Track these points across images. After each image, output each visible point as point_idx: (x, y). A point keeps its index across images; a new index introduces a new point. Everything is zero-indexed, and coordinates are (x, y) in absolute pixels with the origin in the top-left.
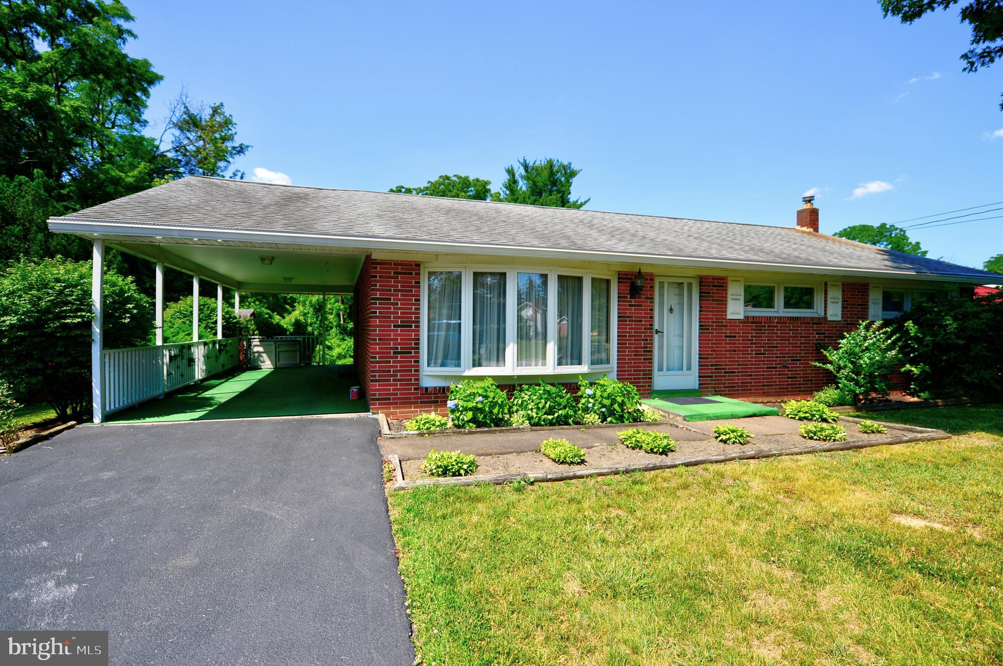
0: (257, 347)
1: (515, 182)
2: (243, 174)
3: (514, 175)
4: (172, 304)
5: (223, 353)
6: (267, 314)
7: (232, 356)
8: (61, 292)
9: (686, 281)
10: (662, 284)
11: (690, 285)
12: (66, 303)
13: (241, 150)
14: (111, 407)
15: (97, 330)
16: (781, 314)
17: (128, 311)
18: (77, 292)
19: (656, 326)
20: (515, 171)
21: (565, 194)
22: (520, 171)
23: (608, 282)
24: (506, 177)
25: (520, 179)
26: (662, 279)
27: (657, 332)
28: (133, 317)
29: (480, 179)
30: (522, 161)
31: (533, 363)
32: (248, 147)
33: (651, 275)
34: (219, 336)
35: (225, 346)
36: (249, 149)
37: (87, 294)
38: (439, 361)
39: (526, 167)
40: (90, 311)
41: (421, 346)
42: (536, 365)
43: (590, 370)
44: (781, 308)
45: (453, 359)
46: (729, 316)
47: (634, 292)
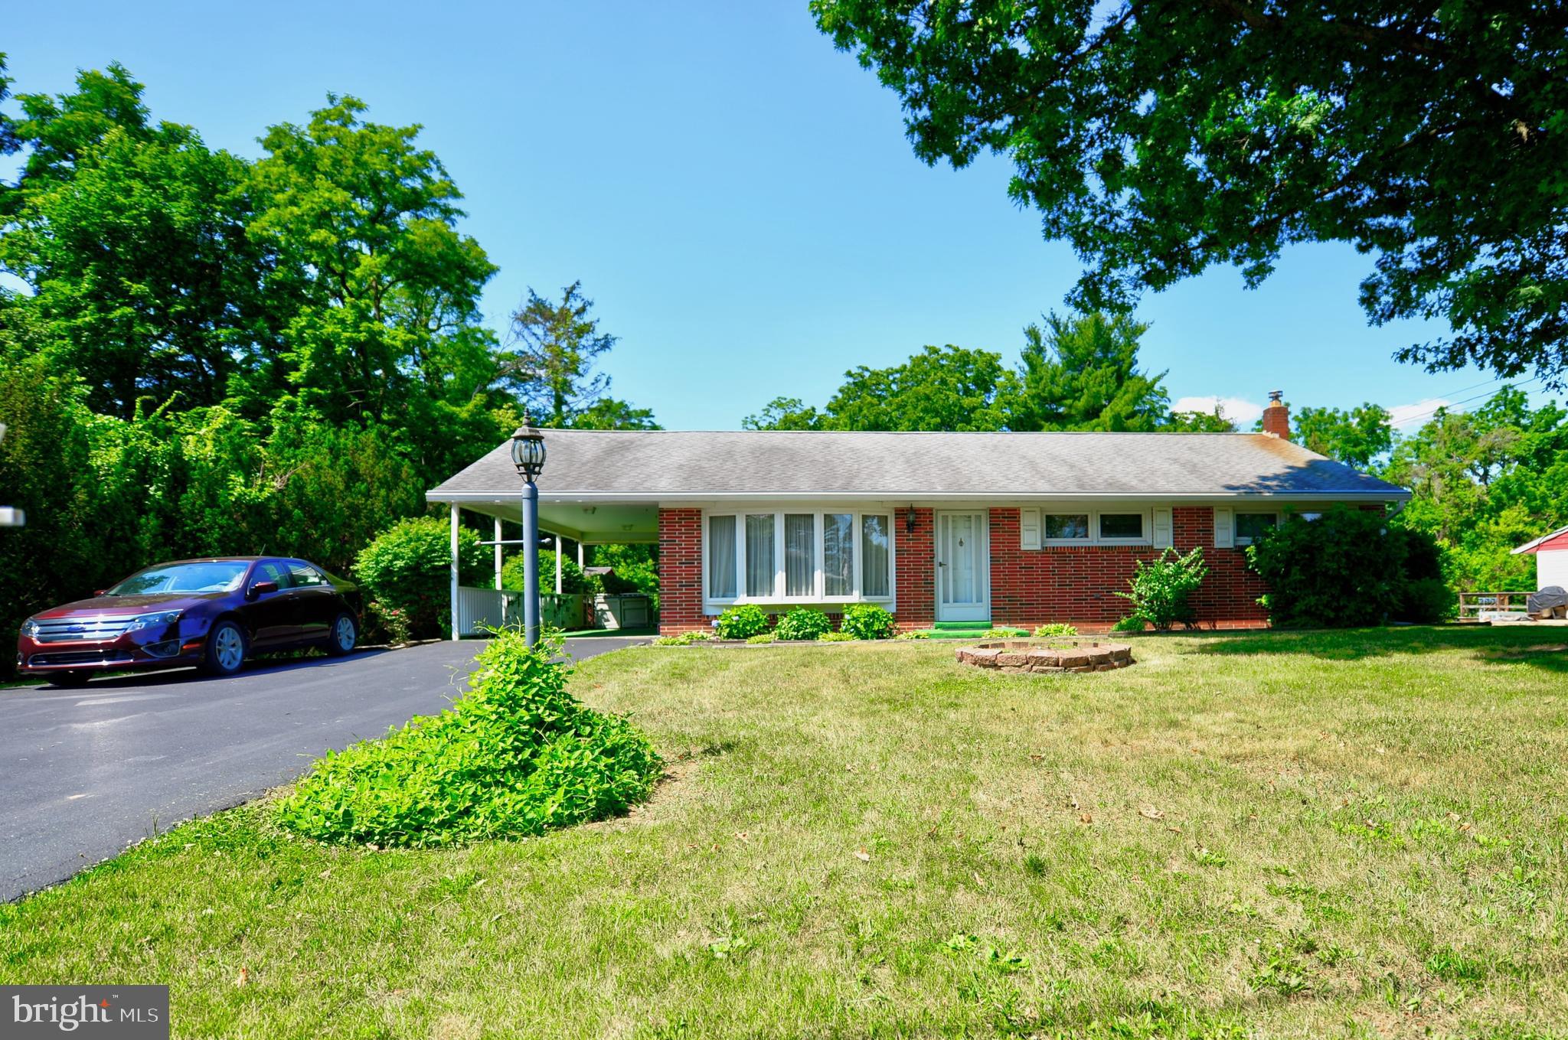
0: (600, 602)
1: (1040, 350)
2: (609, 378)
3: (1037, 339)
4: (512, 558)
5: (563, 609)
6: (653, 580)
7: (574, 615)
8: (431, 543)
9: (973, 514)
10: (945, 518)
11: (979, 517)
12: (434, 551)
13: (606, 343)
14: (465, 632)
15: (454, 570)
16: (1095, 544)
17: (476, 557)
18: (441, 542)
19: (939, 558)
20: (1041, 332)
21: (1125, 366)
22: (1047, 332)
23: (886, 517)
24: (1024, 343)
25: (1048, 345)
26: (946, 513)
27: (941, 564)
28: (479, 561)
29: (985, 352)
30: (1048, 316)
31: (804, 592)
32: (614, 339)
33: (931, 510)
34: (559, 591)
35: (565, 601)
36: (617, 341)
37: (448, 544)
38: (721, 593)
39: (1056, 325)
40: (450, 556)
41: (703, 579)
42: (807, 594)
43: (864, 600)
44: (1095, 538)
45: (730, 590)
46: (1023, 547)
47: (911, 527)
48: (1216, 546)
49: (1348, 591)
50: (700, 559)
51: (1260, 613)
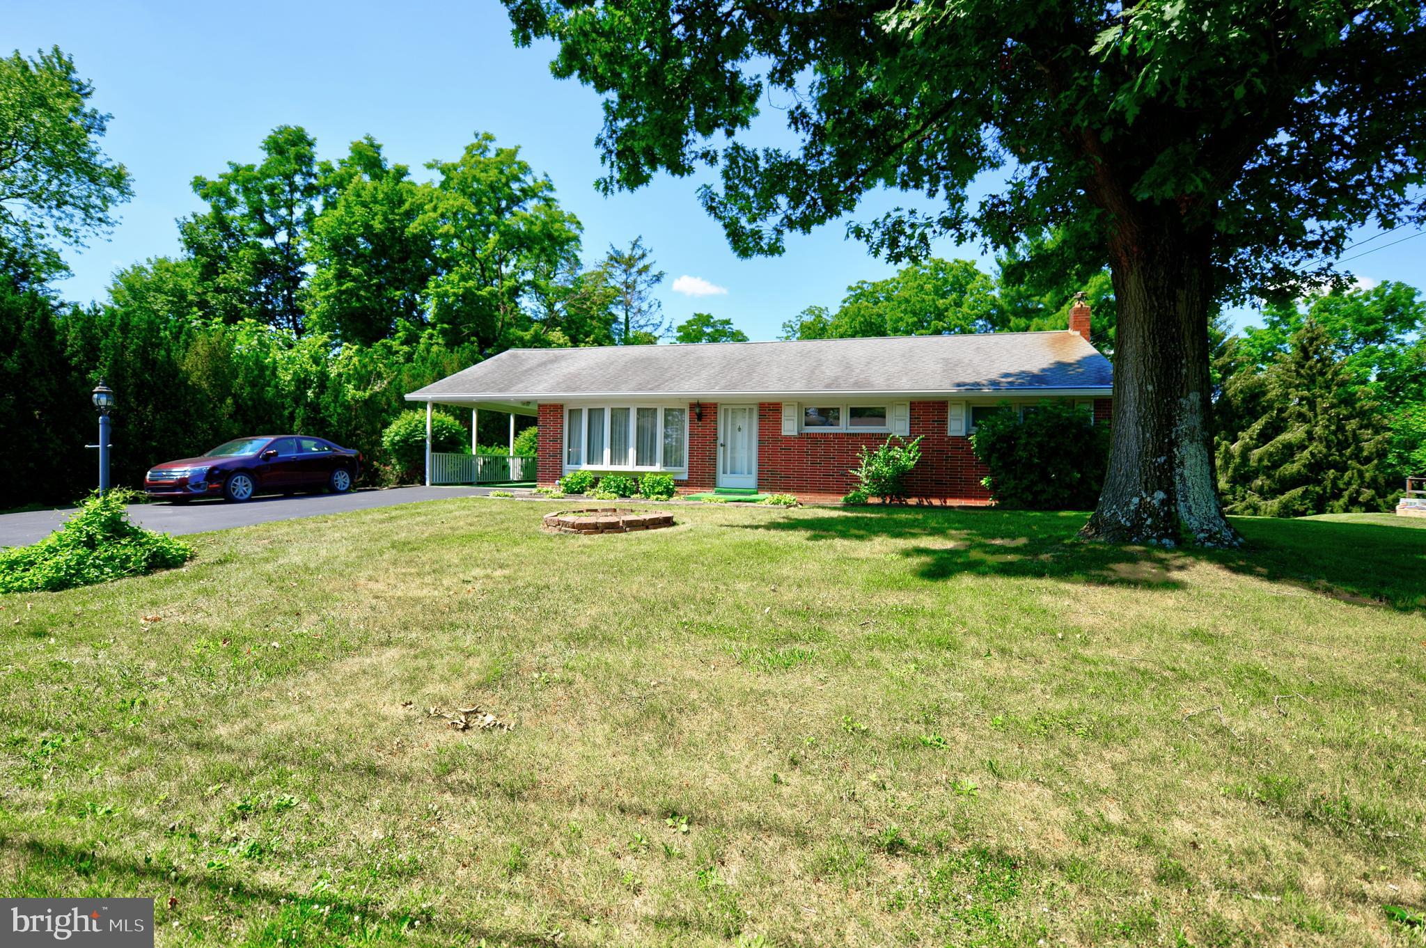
9: (746, 407)
10: (726, 410)
11: (751, 410)
13: (659, 278)
14: (435, 480)
15: (428, 442)
16: (844, 431)
19: (721, 440)
23: (684, 410)
26: (727, 407)
27: (722, 445)
31: (623, 463)
32: (664, 275)
33: (715, 404)
36: (666, 276)
38: (573, 461)
40: (425, 435)
41: (564, 452)
43: (663, 470)
44: (844, 426)
45: (578, 463)
46: (784, 433)
47: (700, 417)
48: (950, 434)
49: (1045, 477)
50: (562, 438)
51: (982, 493)
